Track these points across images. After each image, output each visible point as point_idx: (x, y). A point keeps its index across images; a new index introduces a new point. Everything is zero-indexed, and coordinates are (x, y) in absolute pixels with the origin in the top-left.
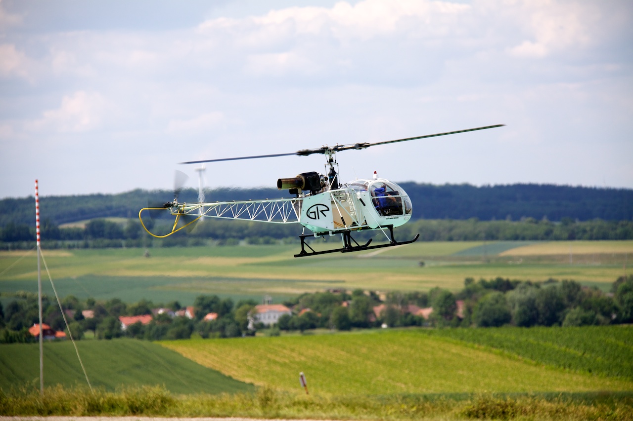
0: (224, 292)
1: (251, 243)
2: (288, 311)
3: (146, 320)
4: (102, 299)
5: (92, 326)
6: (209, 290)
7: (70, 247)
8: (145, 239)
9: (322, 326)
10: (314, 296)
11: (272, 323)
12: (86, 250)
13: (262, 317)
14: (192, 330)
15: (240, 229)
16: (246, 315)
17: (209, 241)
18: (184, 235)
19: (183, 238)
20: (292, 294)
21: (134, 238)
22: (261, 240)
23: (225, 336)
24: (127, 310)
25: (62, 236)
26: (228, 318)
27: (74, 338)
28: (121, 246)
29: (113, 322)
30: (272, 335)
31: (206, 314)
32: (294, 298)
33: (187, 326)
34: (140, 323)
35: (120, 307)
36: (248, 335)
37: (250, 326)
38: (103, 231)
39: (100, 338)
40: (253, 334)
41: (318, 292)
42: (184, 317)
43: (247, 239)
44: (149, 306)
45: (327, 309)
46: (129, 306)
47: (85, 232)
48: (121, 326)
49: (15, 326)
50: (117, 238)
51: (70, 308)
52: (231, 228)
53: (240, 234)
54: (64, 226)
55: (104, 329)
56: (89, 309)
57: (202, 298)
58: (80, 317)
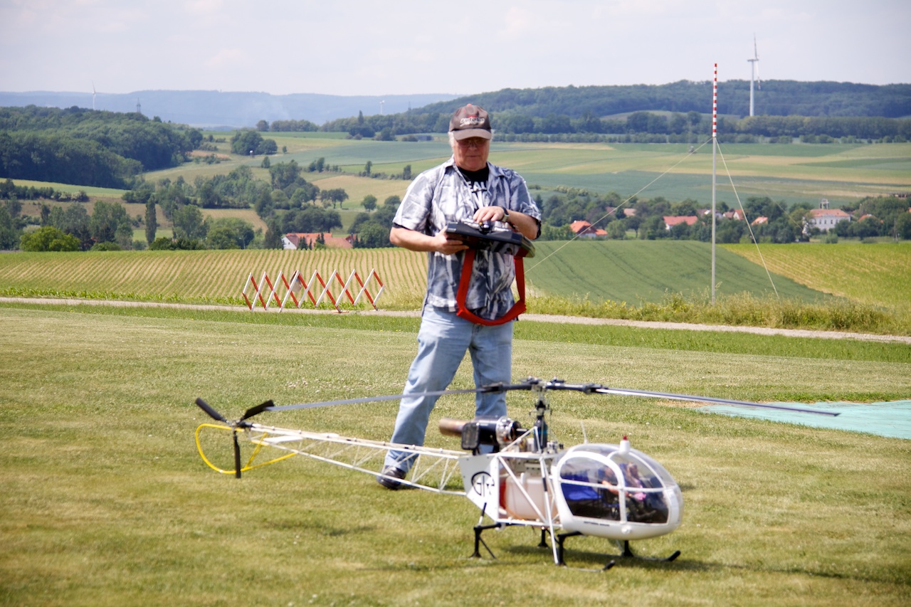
0: (775, 194)
1: (806, 141)
2: (845, 216)
3: (692, 221)
4: (645, 197)
5: (635, 225)
6: (760, 191)
7: (611, 141)
8: (690, 134)
9: (884, 234)
10: (876, 201)
11: (828, 229)
12: (629, 145)
13: (818, 222)
14: (741, 232)
15: (795, 127)
16: (800, 219)
17: (760, 138)
18: (733, 131)
19: (731, 135)
20: (852, 198)
21: (678, 133)
22: (817, 138)
23: (776, 241)
24: (671, 210)
25: (603, 129)
26: (780, 221)
27: (615, 237)
28: (665, 141)
29: (657, 222)
30: (828, 242)
31: (756, 217)
32: (854, 202)
33: (736, 229)
34: (685, 224)
35: (664, 206)
36: (802, 240)
37: (804, 231)
38: (646, 125)
39: (643, 238)
40: (807, 240)
41: (880, 197)
42: (732, 219)
43: (801, 137)
44: (694, 206)
45: (891, 214)
46: (673, 206)
47: (628, 126)
48: (664, 226)
49: (554, 221)
50: (660, 133)
51: (611, 206)
52: (785, 124)
53: (793, 131)
54: (605, 119)
55: (646, 229)
56: (631, 207)
57: (753, 200)
58: (621, 215)
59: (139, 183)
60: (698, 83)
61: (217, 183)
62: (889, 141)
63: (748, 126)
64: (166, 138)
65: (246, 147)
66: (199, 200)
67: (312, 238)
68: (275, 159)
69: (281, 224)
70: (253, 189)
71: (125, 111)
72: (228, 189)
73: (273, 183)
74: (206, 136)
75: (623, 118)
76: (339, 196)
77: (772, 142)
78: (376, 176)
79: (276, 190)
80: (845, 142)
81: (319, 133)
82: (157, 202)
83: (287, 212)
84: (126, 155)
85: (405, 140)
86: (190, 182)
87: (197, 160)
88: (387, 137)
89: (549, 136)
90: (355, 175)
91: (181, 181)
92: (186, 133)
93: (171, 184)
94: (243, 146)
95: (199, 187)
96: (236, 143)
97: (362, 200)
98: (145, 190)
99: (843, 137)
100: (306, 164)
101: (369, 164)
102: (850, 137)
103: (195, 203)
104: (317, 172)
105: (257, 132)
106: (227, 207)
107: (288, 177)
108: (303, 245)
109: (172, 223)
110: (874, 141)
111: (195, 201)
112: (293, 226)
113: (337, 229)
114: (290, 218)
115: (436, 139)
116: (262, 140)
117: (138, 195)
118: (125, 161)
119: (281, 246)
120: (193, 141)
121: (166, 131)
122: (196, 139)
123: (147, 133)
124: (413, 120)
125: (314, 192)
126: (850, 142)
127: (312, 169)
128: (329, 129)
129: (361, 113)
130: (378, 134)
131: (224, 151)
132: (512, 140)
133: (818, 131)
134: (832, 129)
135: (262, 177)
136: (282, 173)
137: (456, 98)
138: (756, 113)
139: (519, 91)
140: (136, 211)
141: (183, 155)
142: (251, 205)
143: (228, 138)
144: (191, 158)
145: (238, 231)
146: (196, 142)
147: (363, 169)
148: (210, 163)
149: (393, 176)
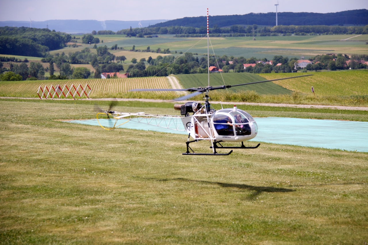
0: (285, 54)
1: (296, 35)
2: (310, 62)
3: (253, 65)
4: (237, 57)
5: (233, 67)
6: (279, 54)
7: (225, 36)
8: (254, 33)
9: (325, 69)
10: (321, 57)
11: (304, 67)
12: (231, 37)
13: (300, 65)
14: (271, 69)
15: (292, 29)
16: (294, 64)
17: (280, 34)
18: (270, 32)
19: (269, 33)
20: (312, 56)
21: (249, 33)
22: (300, 33)
23: (285, 72)
24: (246, 61)
25: (222, 32)
26: (286, 65)
27: (225, 72)
28: (244, 36)
29: (241, 66)
30: (304, 72)
31: (277, 63)
32: (313, 57)
33: (270, 68)
34: (251, 66)
35: (243, 60)
36: (294, 72)
37: (295, 68)
38: (237, 30)
39: (235, 72)
40: (296, 71)
41: (323, 55)
42: (269, 64)
43: (295, 33)
44: (255, 60)
45: (327, 62)
46: (247, 60)
47: (231, 30)
48: (244, 68)
49: (203, 66)
50: (243, 33)
51: (224, 60)
52: (289, 29)
53: (292, 31)
54: (222, 28)
55: (237, 69)
56: (231, 61)
57: (276, 57)
58: (228, 64)
59: (48, 55)
60: (257, 14)
61: (77, 55)
62: (327, 34)
63: (275, 30)
64: (58, 38)
65: (88, 41)
66: (70, 61)
67: (112, 74)
68: (99, 45)
69: (101, 70)
70: (90, 56)
71: (42, 28)
72: (81, 57)
73: (98, 54)
74: (73, 37)
75: (229, 28)
76: (123, 58)
77: (284, 35)
78: (137, 51)
79: (99, 57)
80: (311, 35)
81: (115, 35)
82: (54, 62)
83: (103, 65)
84: (42, 44)
85: (148, 37)
86: (67, 55)
87: (70, 46)
88: (141, 36)
89: (201, 35)
90: (129, 51)
91: (63, 54)
92: (65, 36)
93: (60, 55)
94: (87, 40)
95: (70, 56)
96: (84, 39)
97: (131, 60)
98: (50, 57)
99: (310, 33)
100: (111, 47)
101: (134, 47)
102: (312, 33)
103: (68, 62)
104: (114, 50)
105: (92, 35)
106: (81, 63)
107: (104, 52)
108: (109, 77)
109: (60, 70)
110: (321, 34)
111: (69, 61)
112: (105, 70)
113: (122, 71)
114: (104, 67)
115: (159, 36)
116: (93, 38)
117: (47, 59)
118: (42, 47)
119: (100, 77)
120: (68, 39)
121: (57, 35)
122: (69, 38)
123: (50, 36)
124: (151, 30)
125: (113, 58)
126: (313, 35)
127: (113, 49)
128: (119, 33)
129: (131, 27)
130: (138, 35)
131: (80, 42)
132: (188, 36)
133: (301, 31)
134: (306, 30)
135: (94, 52)
136: (101, 50)
137: (167, 21)
138: (278, 25)
139: (190, 18)
140: (46, 65)
141: (64, 44)
142: (90, 62)
143: (81, 37)
144: (67, 45)
145: (84, 72)
146: (69, 39)
147: (132, 48)
148: (74, 47)
149: (143, 51)
